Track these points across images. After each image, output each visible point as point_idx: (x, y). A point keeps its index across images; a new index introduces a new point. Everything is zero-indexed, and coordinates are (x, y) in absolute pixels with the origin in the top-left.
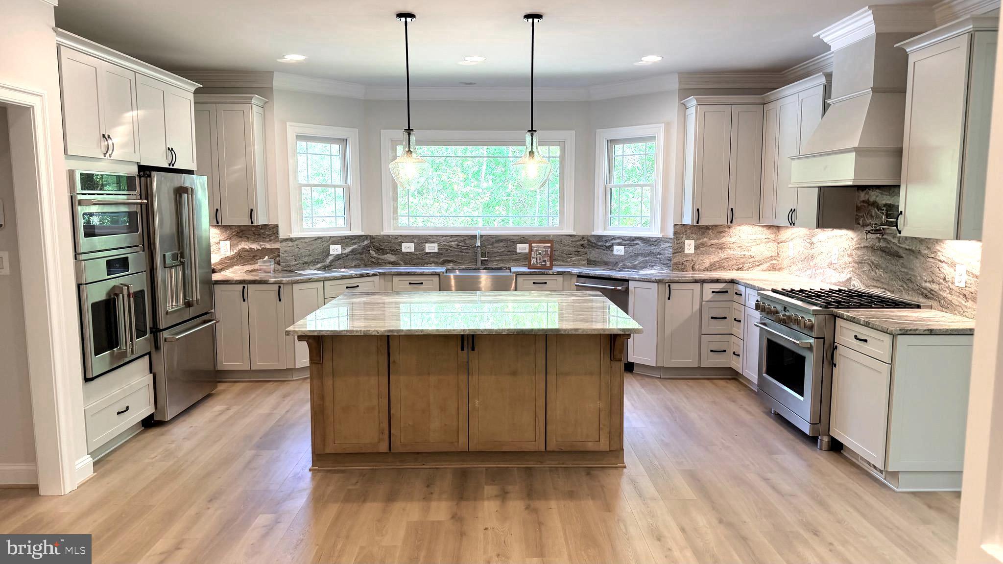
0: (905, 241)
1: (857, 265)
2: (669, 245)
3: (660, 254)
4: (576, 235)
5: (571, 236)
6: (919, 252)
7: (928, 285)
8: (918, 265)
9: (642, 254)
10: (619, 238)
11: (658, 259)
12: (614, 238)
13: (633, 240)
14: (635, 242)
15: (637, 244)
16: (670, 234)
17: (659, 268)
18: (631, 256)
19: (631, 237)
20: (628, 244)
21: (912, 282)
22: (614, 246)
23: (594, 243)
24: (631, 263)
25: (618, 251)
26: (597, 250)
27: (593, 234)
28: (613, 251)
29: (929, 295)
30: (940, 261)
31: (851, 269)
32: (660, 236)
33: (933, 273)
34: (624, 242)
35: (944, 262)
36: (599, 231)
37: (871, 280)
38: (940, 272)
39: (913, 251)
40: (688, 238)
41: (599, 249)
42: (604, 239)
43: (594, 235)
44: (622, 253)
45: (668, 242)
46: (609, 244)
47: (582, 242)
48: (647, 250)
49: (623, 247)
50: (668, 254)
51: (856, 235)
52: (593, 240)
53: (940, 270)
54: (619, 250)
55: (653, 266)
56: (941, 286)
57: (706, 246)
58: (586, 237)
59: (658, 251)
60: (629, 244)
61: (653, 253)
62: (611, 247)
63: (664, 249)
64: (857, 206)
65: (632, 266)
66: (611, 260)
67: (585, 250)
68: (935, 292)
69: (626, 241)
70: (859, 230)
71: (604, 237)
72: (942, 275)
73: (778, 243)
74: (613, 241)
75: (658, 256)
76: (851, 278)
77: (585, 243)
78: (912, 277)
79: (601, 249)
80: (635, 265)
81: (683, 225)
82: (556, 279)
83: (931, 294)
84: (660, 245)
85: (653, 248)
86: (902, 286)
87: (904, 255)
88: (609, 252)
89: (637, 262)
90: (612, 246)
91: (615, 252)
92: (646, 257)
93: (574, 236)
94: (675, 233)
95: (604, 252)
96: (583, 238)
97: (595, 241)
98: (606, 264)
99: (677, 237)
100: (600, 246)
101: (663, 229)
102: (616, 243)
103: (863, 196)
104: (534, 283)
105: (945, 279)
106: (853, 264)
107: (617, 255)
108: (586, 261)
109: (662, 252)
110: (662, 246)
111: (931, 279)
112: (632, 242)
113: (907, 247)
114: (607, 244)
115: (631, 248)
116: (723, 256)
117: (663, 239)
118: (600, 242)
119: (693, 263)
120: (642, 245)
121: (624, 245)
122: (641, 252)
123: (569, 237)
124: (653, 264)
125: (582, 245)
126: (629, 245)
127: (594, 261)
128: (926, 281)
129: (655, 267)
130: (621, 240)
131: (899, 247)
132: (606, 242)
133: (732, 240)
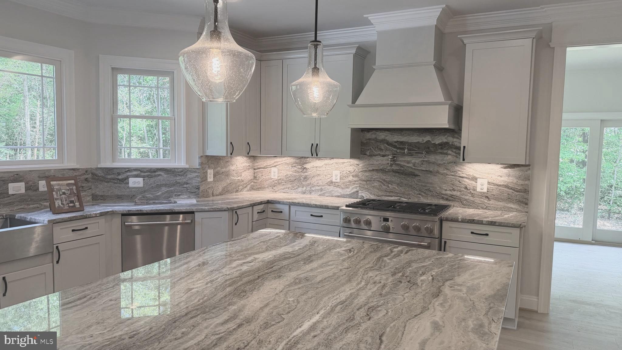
0: (421, 165)
1: (365, 183)
2: (197, 174)
3: (187, 184)
4: (79, 169)
5: (73, 169)
6: (438, 172)
7: (448, 192)
8: (437, 180)
9: (165, 185)
10: (136, 169)
11: (185, 189)
12: (129, 170)
13: (155, 172)
14: (157, 173)
15: (159, 175)
16: (196, 164)
17: (186, 196)
18: (152, 188)
19: (151, 169)
20: (148, 176)
21: (431, 191)
22: (130, 179)
23: (103, 177)
24: (152, 194)
25: (134, 183)
26: (106, 184)
27: (99, 166)
28: (128, 183)
29: (451, 198)
30: (461, 177)
31: (358, 185)
32: (187, 166)
33: (453, 185)
34: (143, 174)
35: (464, 177)
36: (108, 164)
37: (382, 192)
38: (461, 184)
39: (431, 172)
40: (209, 168)
41: (109, 182)
42: (116, 171)
43: (101, 168)
44: (141, 185)
45: (195, 172)
46: (123, 177)
47: (86, 176)
48: (172, 181)
49: (142, 179)
50: (196, 183)
51: (362, 162)
52: (100, 173)
53: (460, 182)
54: (136, 182)
55: (179, 195)
56: (462, 192)
57: (220, 174)
58: (90, 169)
59: (184, 180)
60: (150, 175)
61: (179, 183)
62: (125, 179)
63: (191, 179)
64: (362, 142)
65: (154, 197)
66: (126, 193)
67: (90, 184)
68: (456, 196)
69: (145, 172)
70: (366, 159)
71: (115, 170)
72: (463, 186)
73: (254, 169)
74: (129, 174)
75: (185, 186)
76: (358, 191)
77: (89, 176)
78: (431, 188)
79: (111, 182)
80: (157, 196)
81: (207, 156)
82: (97, 221)
83: (452, 197)
84: (187, 175)
85: (178, 178)
86: (420, 194)
87: (420, 174)
88: (123, 185)
89: (160, 193)
90: (127, 178)
91: (131, 185)
92: (171, 187)
93: (78, 169)
94: (201, 164)
95: (116, 185)
96: (86, 171)
97: (102, 174)
98: (120, 198)
99: (203, 167)
100: (110, 179)
101: (188, 159)
102: (131, 175)
103: (369, 135)
104: (73, 231)
105: (466, 188)
106: (360, 182)
107: (134, 188)
108: (91, 197)
109: (189, 182)
110: (189, 176)
111: (452, 189)
112: (154, 174)
113: (424, 169)
114: (120, 177)
115: (152, 180)
116: (228, 181)
117: (190, 169)
118: (109, 174)
119: (212, 189)
120: (165, 176)
121: (143, 177)
122: (164, 183)
123: (72, 171)
124: (179, 193)
125: (86, 180)
126: (150, 177)
127: (102, 196)
128: (446, 190)
129: (181, 197)
130: (139, 172)
131: (415, 169)
132: (119, 174)
133: (233, 168)
